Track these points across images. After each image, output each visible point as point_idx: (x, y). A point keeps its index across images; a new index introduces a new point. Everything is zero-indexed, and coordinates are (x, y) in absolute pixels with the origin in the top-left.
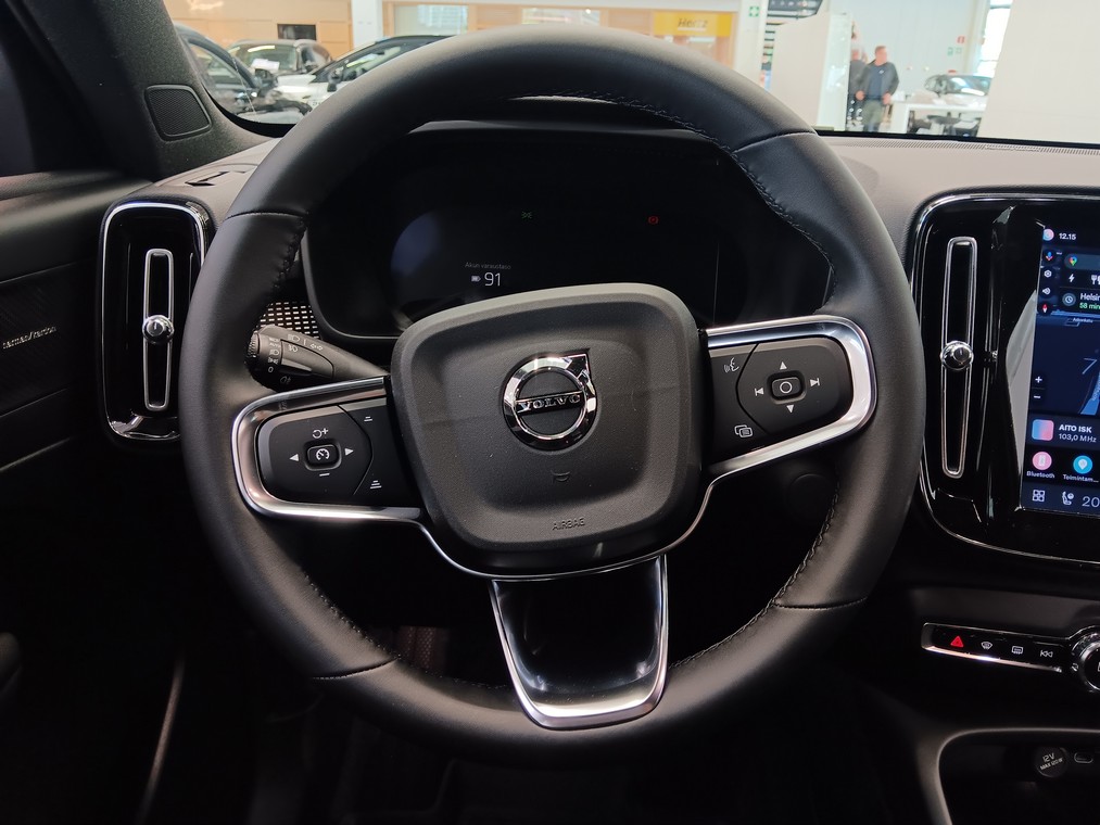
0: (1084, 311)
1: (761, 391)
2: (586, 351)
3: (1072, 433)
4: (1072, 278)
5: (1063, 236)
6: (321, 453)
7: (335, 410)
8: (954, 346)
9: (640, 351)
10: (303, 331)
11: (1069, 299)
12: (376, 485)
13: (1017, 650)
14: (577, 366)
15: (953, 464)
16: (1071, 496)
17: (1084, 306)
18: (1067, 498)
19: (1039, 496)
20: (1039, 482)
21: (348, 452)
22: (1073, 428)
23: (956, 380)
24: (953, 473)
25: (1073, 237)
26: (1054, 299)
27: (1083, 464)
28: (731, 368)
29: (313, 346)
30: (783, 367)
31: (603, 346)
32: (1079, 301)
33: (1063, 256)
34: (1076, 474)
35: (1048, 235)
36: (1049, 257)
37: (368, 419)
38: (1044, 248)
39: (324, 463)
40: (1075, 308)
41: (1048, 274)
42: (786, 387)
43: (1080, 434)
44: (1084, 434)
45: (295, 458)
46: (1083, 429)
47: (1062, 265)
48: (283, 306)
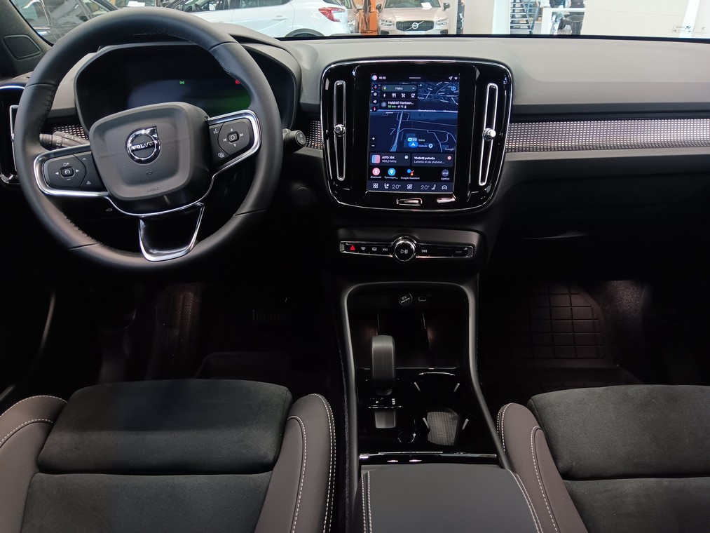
0: (390, 109)
1: (225, 140)
2: (156, 127)
3: (387, 160)
4: (385, 95)
5: (381, 78)
6: (67, 171)
7: (72, 156)
8: (340, 126)
9: (175, 126)
10: (73, 134)
11: (384, 104)
12: (89, 183)
13: (374, 249)
14: (153, 132)
15: (341, 175)
16: (388, 185)
17: (390, 107)
18: (387, 186)
19: (376, 186)
20: (376, 180)
21: (77, 171)
22: (387, 157)
23: (340, 140)
24: (341, 179)
25: (385, 78)
26: (378, 105)
27: (392, 172)
28: (215, 132)
29: (76, 139)
30: (232, 130)
31: (161, 124)
32: (388, 105)
33: (381, 87)
34: (389, 176)
35: (375, 78)
36: (376, 87)
37: (84, 159)
38: (373, 83)
39: (68, 175)
40: (386, 108)
41: (375, 94)
42: (233, 138)
43: (390, 160)
44: (392, 159)
45: (57, 173)
46: (391, 158)
47: (381, 90)
48: (72, 128)
